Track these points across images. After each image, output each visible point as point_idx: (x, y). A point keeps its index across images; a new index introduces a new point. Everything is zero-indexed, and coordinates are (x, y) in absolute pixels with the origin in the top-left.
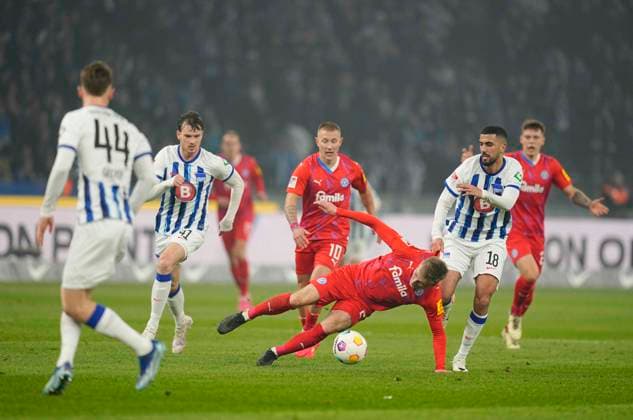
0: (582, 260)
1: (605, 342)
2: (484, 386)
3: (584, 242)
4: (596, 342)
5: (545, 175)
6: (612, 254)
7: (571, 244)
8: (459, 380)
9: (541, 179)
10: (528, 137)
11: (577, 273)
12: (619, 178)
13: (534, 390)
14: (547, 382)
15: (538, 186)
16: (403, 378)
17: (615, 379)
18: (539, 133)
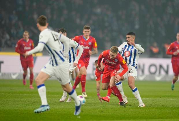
0: (143, 71)
1: (151, 99)
2: (110, 113)
3: (144, 65)
4: (148, 99)
5: (90, 43)
6: (153, 69)
7: (139, 66)
8: (102, 111)
9: (88, 45)
10: (86, 32)
11: (141, 76)
12: (155, 44)
13: (127, 115)
14: (132, 112)
15: (87, 47)
16: (84, 111)
17: (154, 111)
18: (89, 30)
